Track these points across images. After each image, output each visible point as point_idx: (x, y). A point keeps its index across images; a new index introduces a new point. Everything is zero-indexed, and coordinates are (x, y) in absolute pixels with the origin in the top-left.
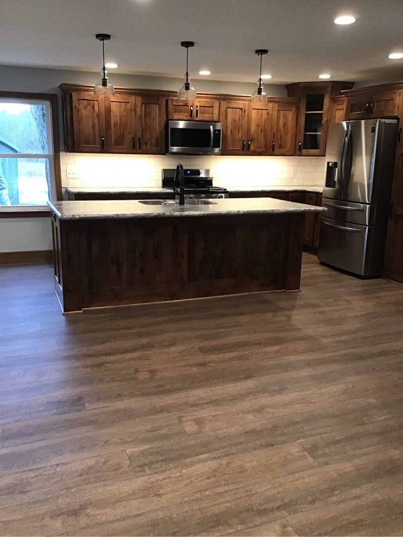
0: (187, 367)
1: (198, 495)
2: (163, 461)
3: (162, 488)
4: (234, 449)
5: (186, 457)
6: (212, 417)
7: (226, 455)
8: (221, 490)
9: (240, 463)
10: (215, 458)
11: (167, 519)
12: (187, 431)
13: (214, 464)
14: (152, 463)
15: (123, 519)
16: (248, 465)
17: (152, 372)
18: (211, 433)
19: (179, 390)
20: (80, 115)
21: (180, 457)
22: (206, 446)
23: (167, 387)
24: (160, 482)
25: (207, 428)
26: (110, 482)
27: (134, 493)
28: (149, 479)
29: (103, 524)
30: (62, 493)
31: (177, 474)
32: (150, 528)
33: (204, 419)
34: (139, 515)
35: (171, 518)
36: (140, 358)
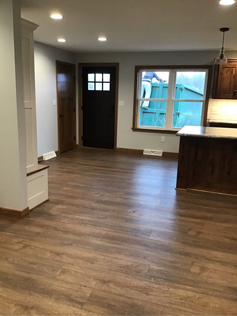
0: (224, 238)
1: (168, 305)
2: (164, 279)
3: (152, 292)
4: (211, 292)
5: (179, 283)
6: (213, 270)
7: (203, 293)
8: (183, 308)
9: (208, 301)
10: (195, 291)
11: (141, 307)
12: (191, 271)
13: (191, 294)
14: (158, 277)
15: (121, 295)
16: (212, 305)
17: (199, 233)
18: (204, 278)
19: (207, 248)
20: (223, 77)
21: (174, 282)
22: (195, 283)
23: (200, 244)
24: (153, 289)
25: (205, 274)
26: (130, 276)
27: (137, 287)
28: (150, 284)
29: (111, 293)
30: (107, 271)
31: (166, 289)
32: (130, 307)
33: (208, 269)
34: (130, 298)
35: (143, 308)
36: (197, 223)
